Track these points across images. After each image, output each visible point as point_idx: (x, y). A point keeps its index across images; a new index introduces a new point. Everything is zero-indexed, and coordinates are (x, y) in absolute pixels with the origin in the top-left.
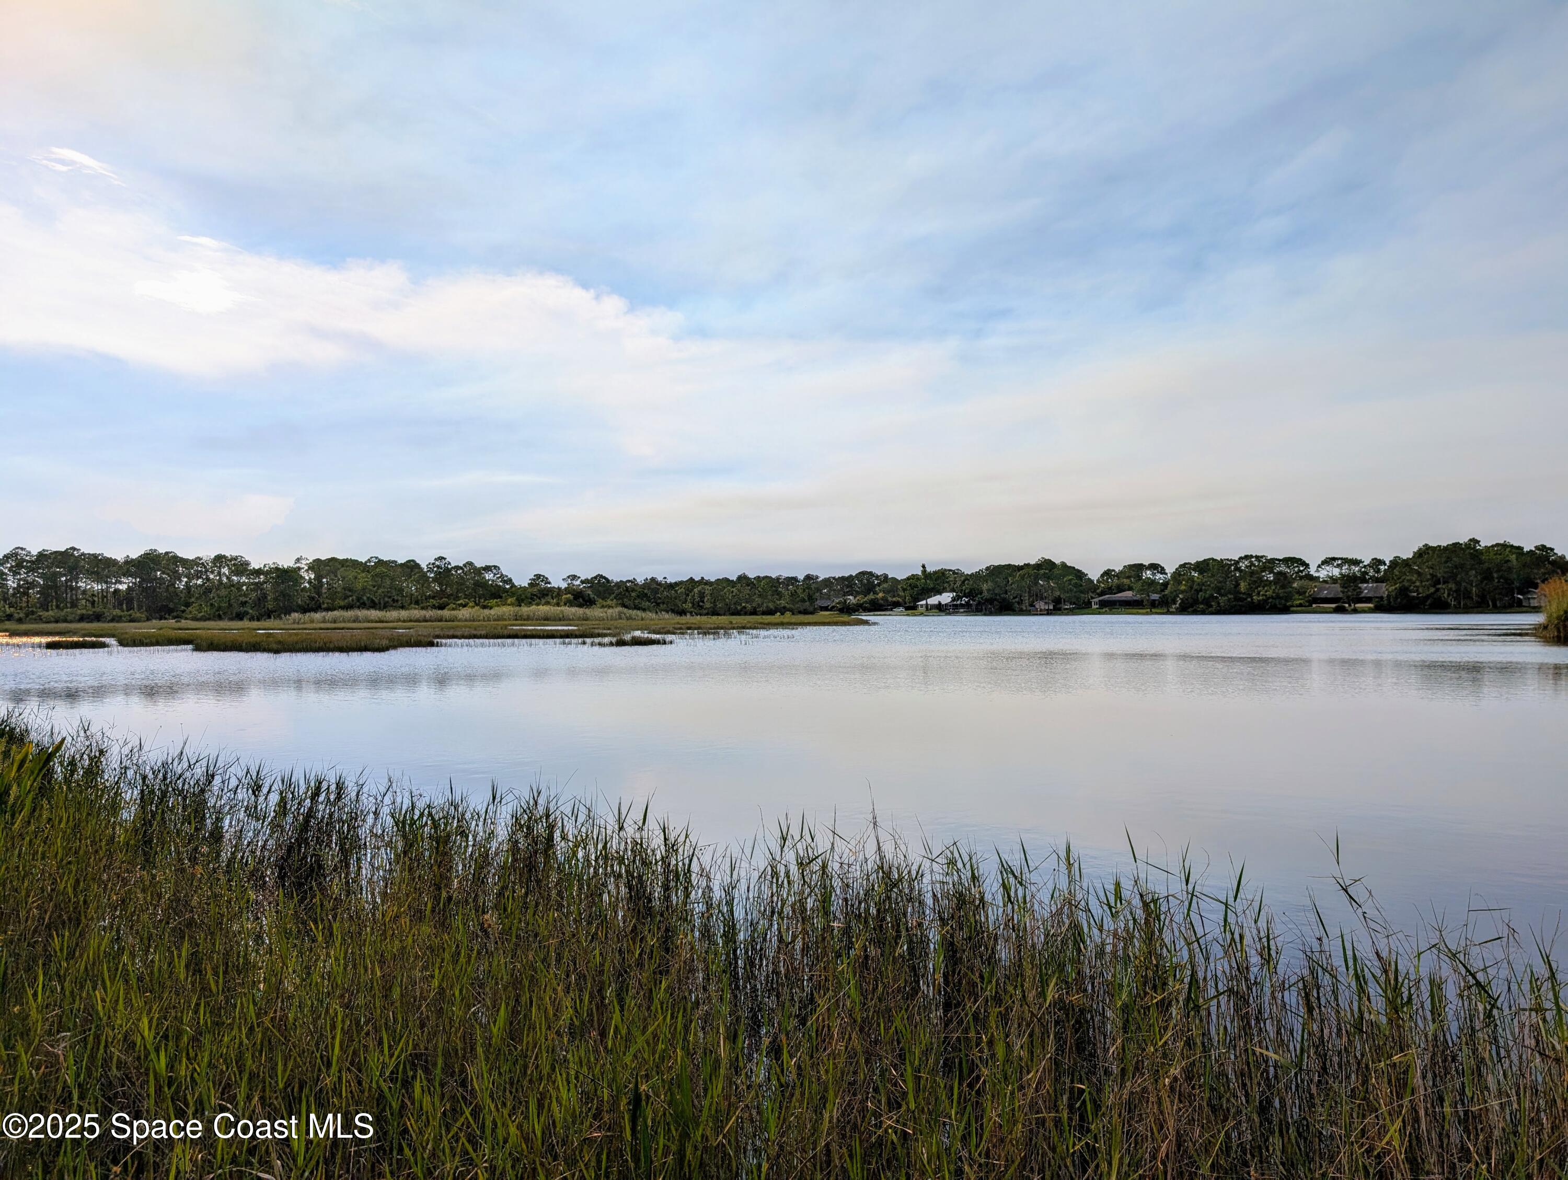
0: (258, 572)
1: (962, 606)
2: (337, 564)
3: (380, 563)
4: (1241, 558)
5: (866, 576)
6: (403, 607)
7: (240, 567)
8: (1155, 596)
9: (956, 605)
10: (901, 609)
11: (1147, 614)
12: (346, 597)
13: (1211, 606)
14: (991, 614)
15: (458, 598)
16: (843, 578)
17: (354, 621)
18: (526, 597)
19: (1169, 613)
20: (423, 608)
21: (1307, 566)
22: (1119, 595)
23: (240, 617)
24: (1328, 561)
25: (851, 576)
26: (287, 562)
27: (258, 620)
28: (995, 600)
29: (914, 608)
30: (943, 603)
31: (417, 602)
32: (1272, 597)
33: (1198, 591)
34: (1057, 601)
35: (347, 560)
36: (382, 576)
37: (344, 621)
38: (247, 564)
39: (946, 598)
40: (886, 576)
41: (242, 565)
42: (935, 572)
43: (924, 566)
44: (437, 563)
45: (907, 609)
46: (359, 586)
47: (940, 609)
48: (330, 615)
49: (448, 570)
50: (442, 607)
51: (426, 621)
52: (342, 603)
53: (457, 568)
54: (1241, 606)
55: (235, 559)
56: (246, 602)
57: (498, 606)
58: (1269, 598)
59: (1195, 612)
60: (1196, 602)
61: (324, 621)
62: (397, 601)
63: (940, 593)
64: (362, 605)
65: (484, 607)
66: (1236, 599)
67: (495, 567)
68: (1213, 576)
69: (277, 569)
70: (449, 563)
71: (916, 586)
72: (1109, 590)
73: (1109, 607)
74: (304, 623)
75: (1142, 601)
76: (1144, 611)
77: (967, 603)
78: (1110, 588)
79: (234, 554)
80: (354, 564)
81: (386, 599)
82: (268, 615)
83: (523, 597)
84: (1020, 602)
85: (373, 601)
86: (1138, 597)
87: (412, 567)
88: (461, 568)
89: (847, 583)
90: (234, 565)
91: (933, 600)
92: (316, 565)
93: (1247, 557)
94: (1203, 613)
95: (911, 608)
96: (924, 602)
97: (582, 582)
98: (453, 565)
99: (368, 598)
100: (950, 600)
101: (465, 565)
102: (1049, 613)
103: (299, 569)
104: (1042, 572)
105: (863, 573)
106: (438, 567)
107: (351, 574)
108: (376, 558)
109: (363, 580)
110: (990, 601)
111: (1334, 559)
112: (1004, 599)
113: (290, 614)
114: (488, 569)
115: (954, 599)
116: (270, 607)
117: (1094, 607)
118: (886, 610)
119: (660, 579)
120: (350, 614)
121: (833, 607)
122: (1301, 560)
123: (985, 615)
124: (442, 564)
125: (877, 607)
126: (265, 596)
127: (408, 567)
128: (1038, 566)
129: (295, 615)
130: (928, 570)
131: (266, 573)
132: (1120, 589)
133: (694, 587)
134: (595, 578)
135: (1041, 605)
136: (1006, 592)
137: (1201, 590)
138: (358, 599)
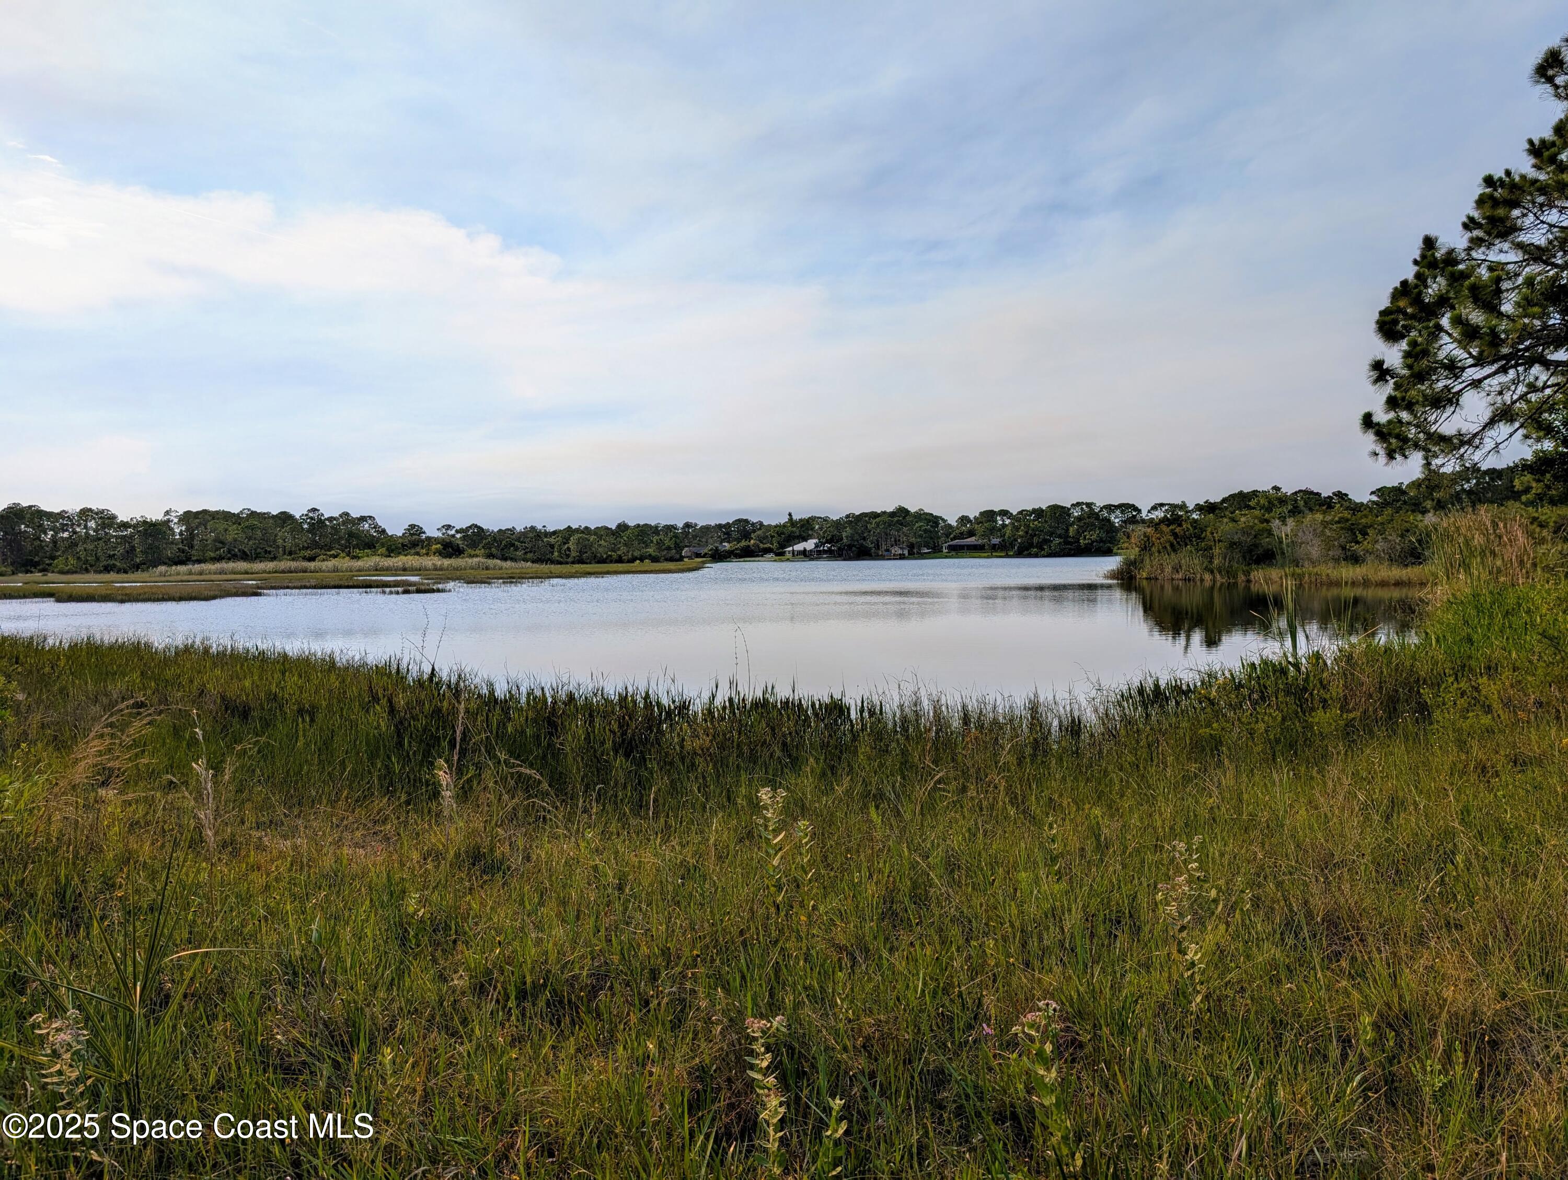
0: (125, 525)
1: (825, 552)
2: (207, 517)
3: (253, 514)
4: (1073, 505)
5: (742, 523)
6: (274, 559)
7: (106, 519)
8: (996, 541)
9: (820, 551)
10: (772, 555)
11: (988, 557)
12: (218, 549)
13: (1044, 549)
14: (850, 559)
15: (330, 549)
16: (720, 526)
17: (220, 573)
18: (397, 548)
19: (1007, 556)
20: (293, 560)
21: (1139, 511)
22: (969, 540)
23: (107, 569)
24: (1154, 508)
25: (728, 523)
26: (155, 515)
27: (126, 572)
28: (854, 546)
29: (782, 554)
30: (808, 549)
31: (291, 554)
32: (1096, 541)
33: (1032, 536)
34: (911, 546)
35: (217, 512)
36: (252, 528)
37: (210, 573)
38: (113, 517)
39: (810, 545)
40: (761, 524)
41: (109, 518)
42: (801, 520)
43: (790, 515)
44: (311, 515)
45: (777, 554)
46: (229, 538)
47: (805, 555)
48: (197, 567)
49: (321, 522)
50: (312, 559)
51: (291, 572)
52: (212, 555)
53: (331, 519)
54: (1070, 549)
55: (102, 511)
56: (114, 555)
57: (368, 556)
58: (1093, 542)
59: (1030, 556)
60: (1031, 545)
61: (190, 573)
62: (270, 552)
63: (805, 539)
64: (233, 557)
65: (354, 557)
66: (1066, 543)
67: (370, 517)
68: (1046, 522)
69: (145, 522)
70: (322, 515)
71: (783, 533)
72: (961, 536)
73: (957, 551)
74: (170, 575)
75: (984, 545)
76: (986, 555)
77: (829, 549)
78: (962, 534)
79: (101, 507)
80: (226, 516)
81: (259, 550)
82: (137, 567)
83: (393, 547)
84: (878, 547)
85: (244, 552)
86: (980, 542)
87: (285, 518)
88: (335, 519)
89: (724, 530)
90: (101, 518)
91: (799, 547)
92: (187, 517)
93: (1078, 504)
94: (1036, 556)
95: (780, 554)
96: (790, 549)
97: (457, 532)
98: (326, 516)
99: (239, 550)
100: (813, 546)
101: (341, 516)
102: (902, 557)
103: (169, 521)
104: (896, 519)
105: (739, 521)
106: (312, 518)
107: (221, 526)
108: (249, 510)
109: (233, 533)
110: (850, 547)
111: (1162, 505)
112: (862, 545)
113: (156, 566)
114: (363, 519)
115: (817, 546)
116: (138, 560)
117: (945, 551)
118: (757, 556)
119: (539, 527)
120: (218, 566)
121: (706, 554)
122: (1133, 505)
123: (844, 560)
124: (315, 515)
125: (747, 553)
126: (133, 548)
127: (280, 518)
128: (892, 514)
129: (162, 568)
130: (794, 518)
131: (135, 526)
132: (971, 533)
133: (570, 536)
134: (470, 527)
135: (896, 550)
136: (864, 539)
137: (1035, 535)
138: (229, 551)
